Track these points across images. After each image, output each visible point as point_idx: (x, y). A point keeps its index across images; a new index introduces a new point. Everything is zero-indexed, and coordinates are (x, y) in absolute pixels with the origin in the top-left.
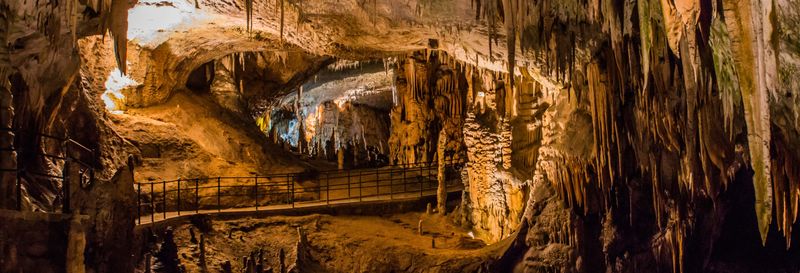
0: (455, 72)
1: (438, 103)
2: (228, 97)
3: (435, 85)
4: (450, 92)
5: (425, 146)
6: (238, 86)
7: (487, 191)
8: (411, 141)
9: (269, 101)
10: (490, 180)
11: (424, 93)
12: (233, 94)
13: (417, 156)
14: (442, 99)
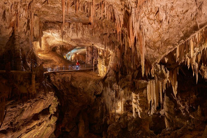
0: (96, 49)
2: (59, 52)
3: (93, 51)
6: (61, 51)
8: (89, 60)
9: (66, 53)
10: (101, 67)
11: (91, 53)
13: (90, 62)
14: (94, 54)
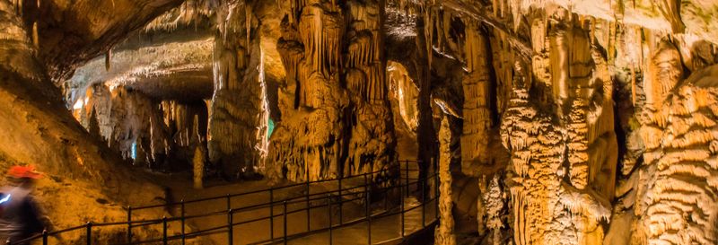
0: (375, 34)
1: (353, 80)
2: (13, 52)
3: (348, 52)
4: (369, 65)
5: (335, 147)
6: (30, 34)
7: (548, 227)
8: (316, 138)
9: (61, 68)
10: (552, 208)
11: (333, 64)
12: (23, 46)
14: (359, 75)
